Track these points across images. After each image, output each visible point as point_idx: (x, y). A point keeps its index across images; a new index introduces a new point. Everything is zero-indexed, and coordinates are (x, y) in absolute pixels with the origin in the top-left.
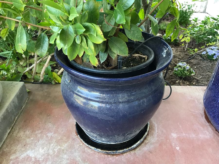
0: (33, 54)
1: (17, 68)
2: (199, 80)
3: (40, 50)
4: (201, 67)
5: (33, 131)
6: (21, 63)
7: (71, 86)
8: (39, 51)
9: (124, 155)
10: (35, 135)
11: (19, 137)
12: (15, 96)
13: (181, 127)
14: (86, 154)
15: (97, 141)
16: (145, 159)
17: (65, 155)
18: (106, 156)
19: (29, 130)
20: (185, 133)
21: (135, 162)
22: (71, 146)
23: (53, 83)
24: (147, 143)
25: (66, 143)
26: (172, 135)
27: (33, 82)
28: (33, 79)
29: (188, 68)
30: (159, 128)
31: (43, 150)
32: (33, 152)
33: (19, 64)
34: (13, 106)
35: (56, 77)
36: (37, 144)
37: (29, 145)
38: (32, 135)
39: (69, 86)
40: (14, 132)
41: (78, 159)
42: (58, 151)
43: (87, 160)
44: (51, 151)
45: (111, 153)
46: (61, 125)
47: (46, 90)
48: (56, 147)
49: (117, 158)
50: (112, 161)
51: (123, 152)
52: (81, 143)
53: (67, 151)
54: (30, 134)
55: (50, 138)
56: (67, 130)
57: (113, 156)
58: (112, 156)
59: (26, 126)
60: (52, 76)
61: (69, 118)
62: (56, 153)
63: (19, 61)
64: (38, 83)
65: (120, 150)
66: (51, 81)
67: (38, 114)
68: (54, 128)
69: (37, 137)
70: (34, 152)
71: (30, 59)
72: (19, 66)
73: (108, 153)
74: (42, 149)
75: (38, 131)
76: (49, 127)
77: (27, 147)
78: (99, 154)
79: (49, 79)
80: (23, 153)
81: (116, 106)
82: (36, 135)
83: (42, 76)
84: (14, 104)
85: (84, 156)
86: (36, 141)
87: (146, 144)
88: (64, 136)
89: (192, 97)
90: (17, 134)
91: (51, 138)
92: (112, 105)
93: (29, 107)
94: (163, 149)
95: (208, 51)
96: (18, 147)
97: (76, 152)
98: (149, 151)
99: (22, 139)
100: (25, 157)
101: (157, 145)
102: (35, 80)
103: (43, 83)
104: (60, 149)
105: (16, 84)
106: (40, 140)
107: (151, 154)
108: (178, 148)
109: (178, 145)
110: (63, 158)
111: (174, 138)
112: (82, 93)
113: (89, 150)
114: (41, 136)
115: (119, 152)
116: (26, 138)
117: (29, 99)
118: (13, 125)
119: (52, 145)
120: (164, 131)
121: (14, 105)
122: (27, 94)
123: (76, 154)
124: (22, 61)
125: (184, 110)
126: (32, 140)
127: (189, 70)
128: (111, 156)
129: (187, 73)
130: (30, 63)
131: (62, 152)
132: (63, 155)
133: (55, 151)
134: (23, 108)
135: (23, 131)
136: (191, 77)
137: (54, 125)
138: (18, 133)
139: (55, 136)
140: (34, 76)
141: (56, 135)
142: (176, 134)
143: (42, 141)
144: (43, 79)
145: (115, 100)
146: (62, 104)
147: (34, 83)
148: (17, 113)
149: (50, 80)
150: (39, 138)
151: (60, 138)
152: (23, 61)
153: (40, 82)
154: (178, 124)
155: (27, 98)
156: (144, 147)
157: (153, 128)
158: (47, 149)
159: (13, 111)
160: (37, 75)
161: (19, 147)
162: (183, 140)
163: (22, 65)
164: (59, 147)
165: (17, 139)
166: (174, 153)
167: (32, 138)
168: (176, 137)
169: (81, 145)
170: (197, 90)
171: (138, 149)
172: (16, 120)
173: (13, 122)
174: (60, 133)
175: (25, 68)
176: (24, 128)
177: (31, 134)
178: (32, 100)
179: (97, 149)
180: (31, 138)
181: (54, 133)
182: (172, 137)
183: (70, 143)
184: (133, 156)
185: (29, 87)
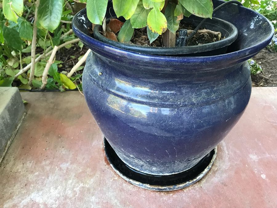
0: (30, 42)
1: (4, 70)
2: (268, 79)
3: (47, 18)
4: (268, 62)
5: (38, 162)
6: (10, 64)
7: (104, 82)
8: (45, 19)
9: (185, 191)
10: (41, 168)
11: (16, 173)
12: (5, 108)
13: (260, 144)
14: (125, 194)
15: (143, 172)
16: (219, 196)
17: (92, 196)
18: (157, 194)
19: (32, 161)
20: (268, 154)
21: (204, 201)
22: (100, 182)
23: (62, 89)
24: (217, 171)
25: (92, 178)
26: (250, 156)
27: (30, 89)
28: (31, 86)
29: (253, 63)
30: (230, 148)
31: (57, 191)
32: (40, 196)
33: (7, 65)
34: (3, 125)
35: (66, 81)
36: (45, 181)
37: (33, 184)
38: (37, 169)
39: (100, 83)
40: (8, 166)
41: (115, 201)
42: (80, 191)
43: (129, 202)
44: (70, 192)
45: (166, 189)
46: (81, 150)
47: (52, 100)
48: (77, 185)
49: (175, 196)
50: (169, 201)
51: (183, 187)
52: (115, 176)
53: (95, 189)
54: (33, 167)
55: (65, 172)
56: (92, 157)
57: (169, 193)
58: (167, 194)
59: (25, 154)
60: (60, 79)
61: (92, 139)
62: (78, 194)
63: (7, 61)
64: (39, 90)
65: (180, 184)
66: (58, 88)
67: (43, 135)
68: (71, 156)
69: (45, 171)
70: (42, 195)
71: (23, 57)
72: (7, 68)
73: (161, 189)
74: (54, 188)
75: (45, 162)
76: (61, 154)
77: (30, 188)
78: (147, 192)
79: (54, 84)
80: (25, 197)
81: (187, 111)
82: (43, 168)
83: (45, 79)
84: (3, 120)
85: (123, 197)
86: (43, 178)
87: (215, 172)
88: (88, 167)
89: (266, 103)
90: (11, 168)
91: (67, 172)
92: (180, 110)
93: (27, 125)
94: (243, 178)
95: (275, 41)
96: (15, 188)
97: (109, 192)
98: (222, 183)
99: (20, 175)
100: (28, 203)
101: (233, 173)
102: (34, 87)
103: (45, 90)
104: (83, 187)
105: (6, 90)
106: (50, 175)
107: (225, 188)
108: (263, 176)
109: (262, 171)
110: (89, 201)
111: (254, 161)
112: (125, 92)
113: (130, 187)
114: (51, 168)
115: (178, 188)
116: (27, 173)
117: (26, 113)
118: (4, 155)
119: (70, 181)
120: (238, 152)
121: (4, 123)
122: (24, 106)
123: (110, 194)
124: (11, 61)
125: (259, 120)
126: (38, 176)
127: (255, 66)
128: (165, 194)
129: (253, 70)
130: (24, 63)
131: (87, 192)
132: (89, 197)
133: (75, 191)
134: (18, 127)
135: (21, 162)
136: (257, 76)
137: (69, 151)
138: (13, 165)
139: (73, 168)
140: (32, 81)
141: (75, 166)
142: (256, 156)
143: (53, 177)
144: (46, 83)
145: (185, 101)
146: (78, 119)
147: (33, 90)
148: (10, 135)
149: (57, 86)
150: (48, 172)
151: (81, 171)
152: (13, 60)
153: (42, 89)
154: (256, 140)
155: (23, 113)
156: (212, 177)
157: (221, 148)
158: (62, 189)
159: (3, 132)
160: (35, 79)
161: (17, 188)
162: (268, 163)
163: (11, 67)
164: (82, 185)
165: (12, 176)
166: (259, 184)
167: (37, 173)
168: (257, 160)
169: (116, 179)
170: (271, 92)
171: (204, 181)
172: (9, 147)
173: (5, 150)
174: (80, 164)
175: (17, 70)
176: (22, 158)
177: (35, 167)
178: (31, 116)
179: (144, 185)
180: (34, 173)
181: (71, 163)
182: (252, 160)
183: (98, 177)
184: (199, 192)
185: (26, 96)
